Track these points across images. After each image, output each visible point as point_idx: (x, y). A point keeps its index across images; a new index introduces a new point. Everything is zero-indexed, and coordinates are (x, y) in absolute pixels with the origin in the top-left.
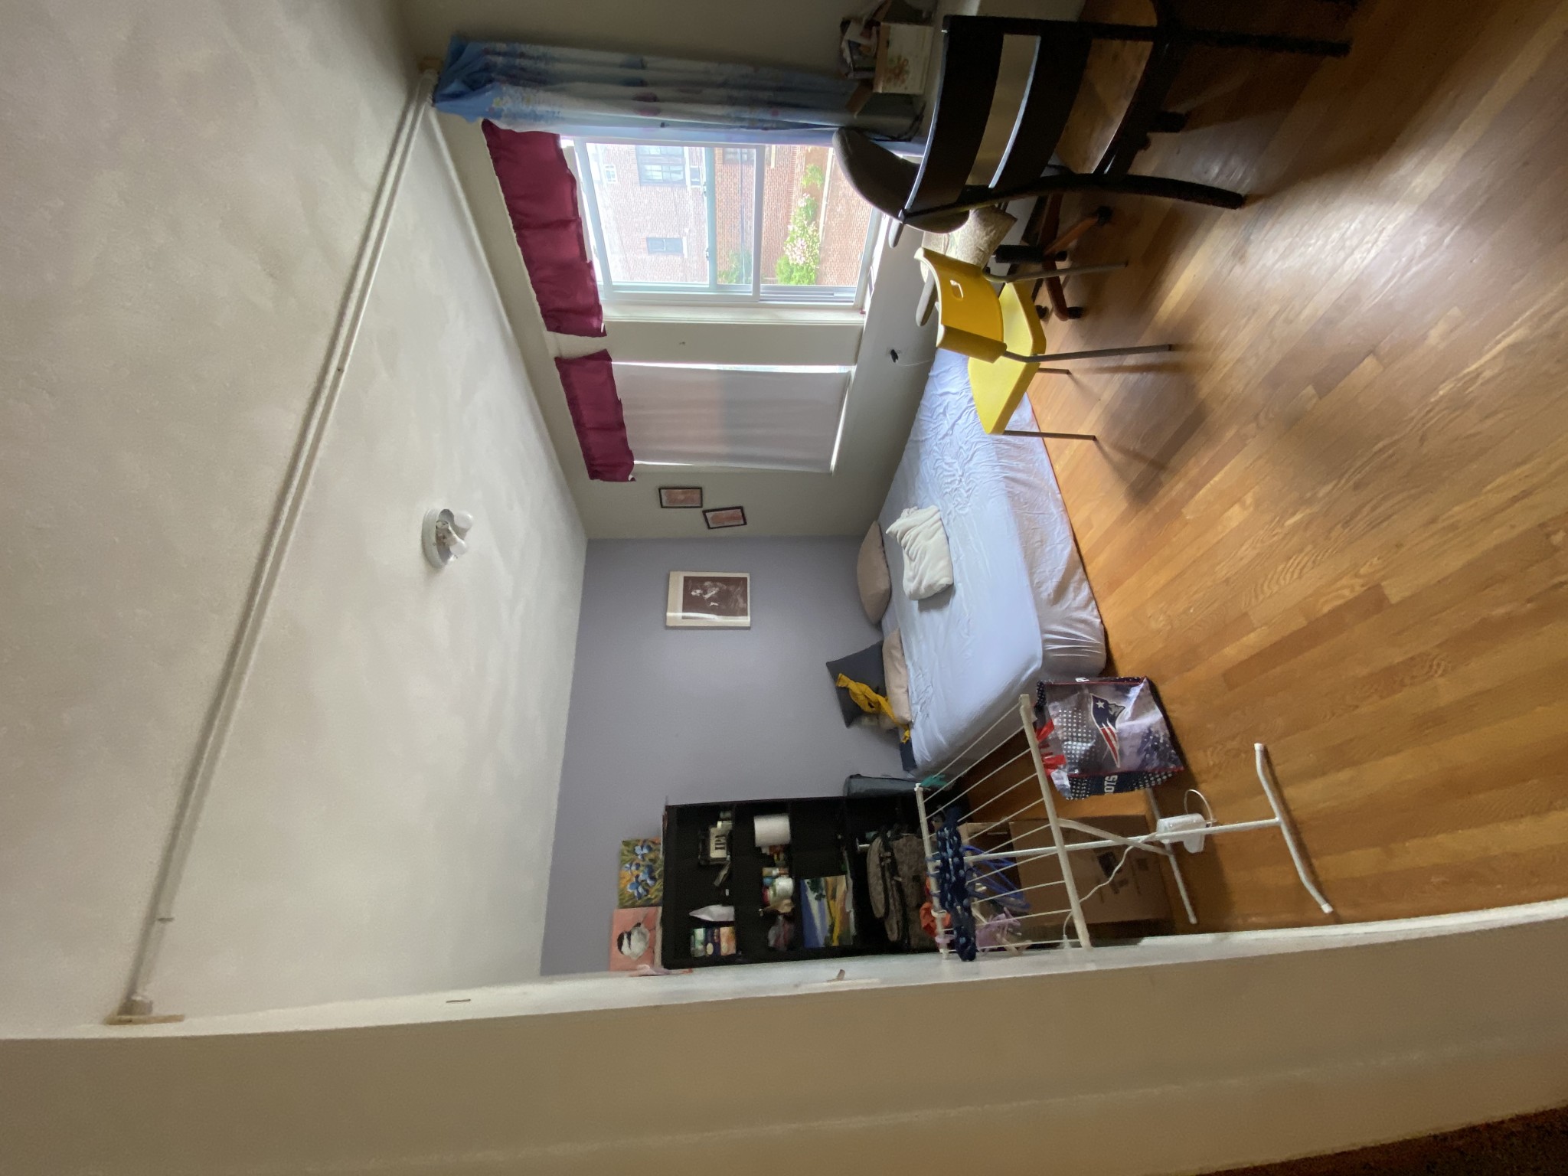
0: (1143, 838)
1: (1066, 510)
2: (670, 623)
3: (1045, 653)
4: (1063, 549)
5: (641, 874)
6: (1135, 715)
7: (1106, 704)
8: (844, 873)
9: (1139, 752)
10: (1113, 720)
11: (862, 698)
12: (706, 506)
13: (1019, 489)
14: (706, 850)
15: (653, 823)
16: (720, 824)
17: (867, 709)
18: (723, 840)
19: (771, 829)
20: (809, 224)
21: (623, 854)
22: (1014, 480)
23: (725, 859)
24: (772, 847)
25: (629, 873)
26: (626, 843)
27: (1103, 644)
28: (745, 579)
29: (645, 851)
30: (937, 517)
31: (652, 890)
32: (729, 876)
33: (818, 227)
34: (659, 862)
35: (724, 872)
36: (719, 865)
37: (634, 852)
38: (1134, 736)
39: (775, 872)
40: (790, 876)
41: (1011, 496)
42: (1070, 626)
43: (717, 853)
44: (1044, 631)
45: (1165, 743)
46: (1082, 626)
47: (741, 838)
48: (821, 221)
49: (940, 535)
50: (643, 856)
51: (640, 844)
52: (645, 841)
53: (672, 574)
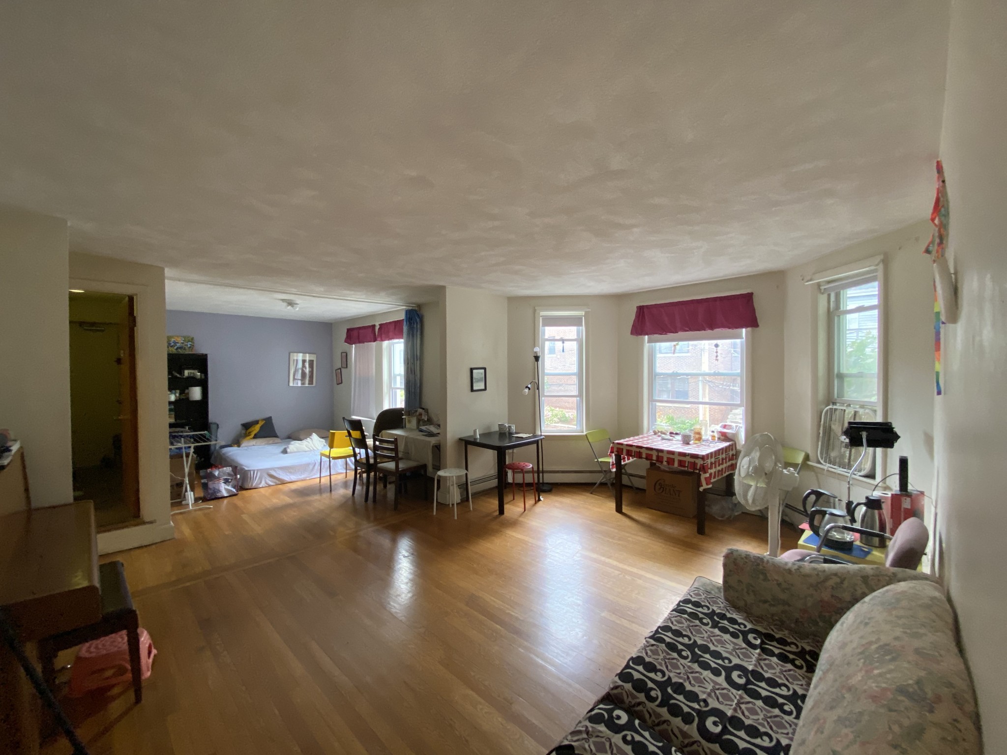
0: (188, 482)
1: (302, 480)
2: (291, 354)
3: (250, 471)
4: (287, 478)
5: (179, 344)
6: (225, 489)
7: (230, 482)
8: (175, 421)
9: (214, 488)
10: (225, 483)
11: (253, 429)
12: (342, 369)
13: (311, 467)
14: (188, 369)
15: (201, 349)
16: (199, 374)
17: (248, 431)
18: (192, 375)
19: (196, 393)
20: (558, 418)
21: (188, 337)
22: (314, 466)
23: (184, 375)
24: (188, 394)
25: (180, 340)
26: (193, 339)
27: (253, 487)
28: (312, 384)
29: (189, 346)
30: (315, 448)
31: (172, 348)
32: (176, 377)
33: (557, 423)
34: (184, 351)
35: (178, 375)
36: (181, 373)
37: (189, 341)
38: (219, 487)
39: (177, 395)
40: (176, 400)
41: (308, 464)
42: (259, 478)
43: (187, 373)
44: (258, 470)
45: (217, 495)
46: (259, 481)
47: (193, 382)
48: (560, 425)
49: (307, 449)
50: (187, 345)
51: (192, 344)
52: (193, 346)
53: (315, 355)
